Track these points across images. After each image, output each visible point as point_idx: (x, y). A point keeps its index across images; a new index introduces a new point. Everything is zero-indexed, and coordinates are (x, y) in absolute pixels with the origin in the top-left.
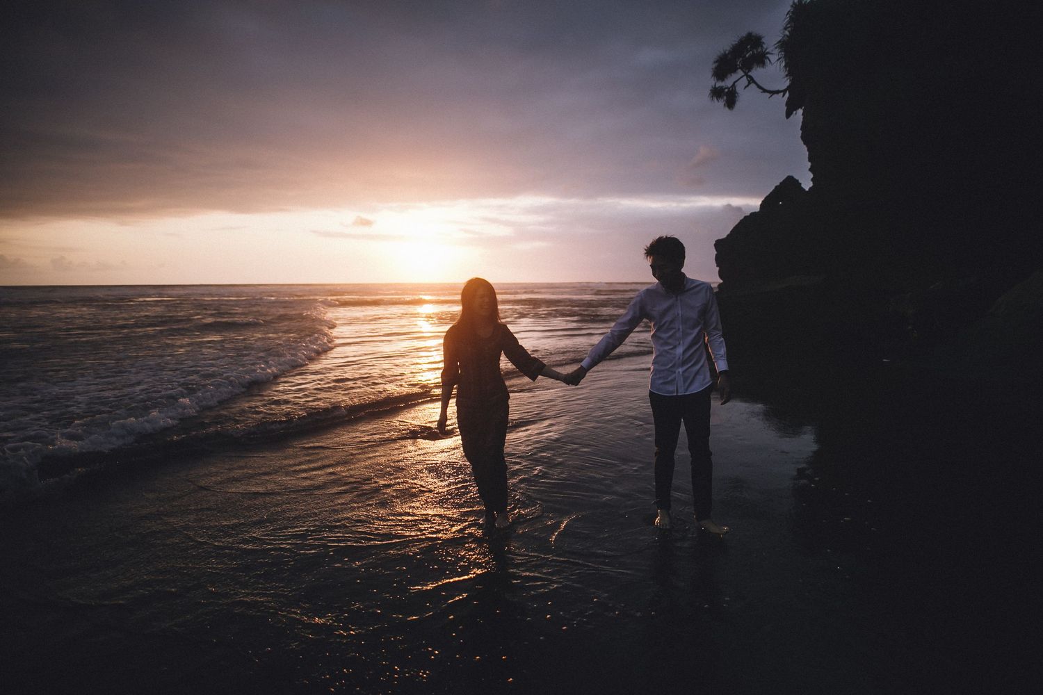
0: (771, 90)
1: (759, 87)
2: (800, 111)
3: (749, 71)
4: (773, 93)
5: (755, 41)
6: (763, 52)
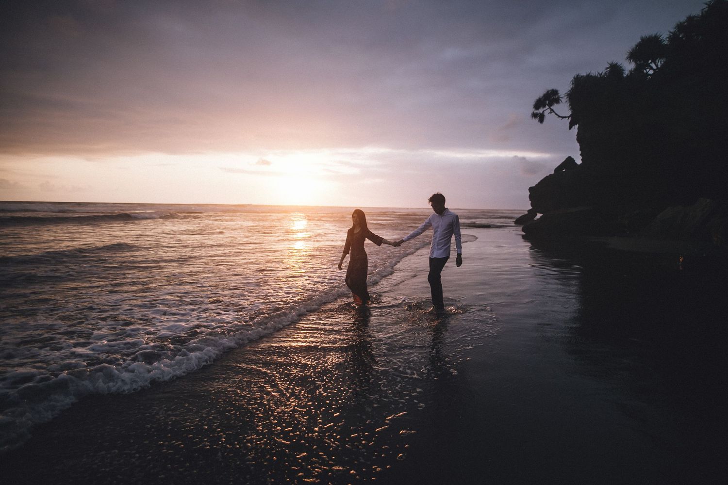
1: (556, 114)
2: (577, 126)
3: (551, 106)
4: (563, 117)
5: (554, 92)
6: (559, 98)
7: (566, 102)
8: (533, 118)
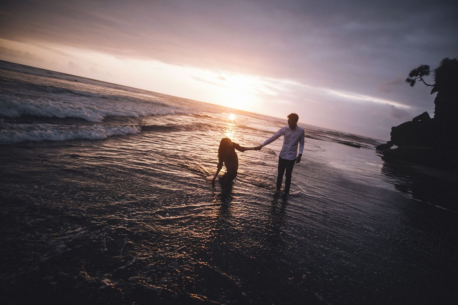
0: (428, 84)
1: (424, 82)
3: (422, 76)
5: (427, 67)
6: (429, 71)
7: (433, 75)
8: (407, 82)
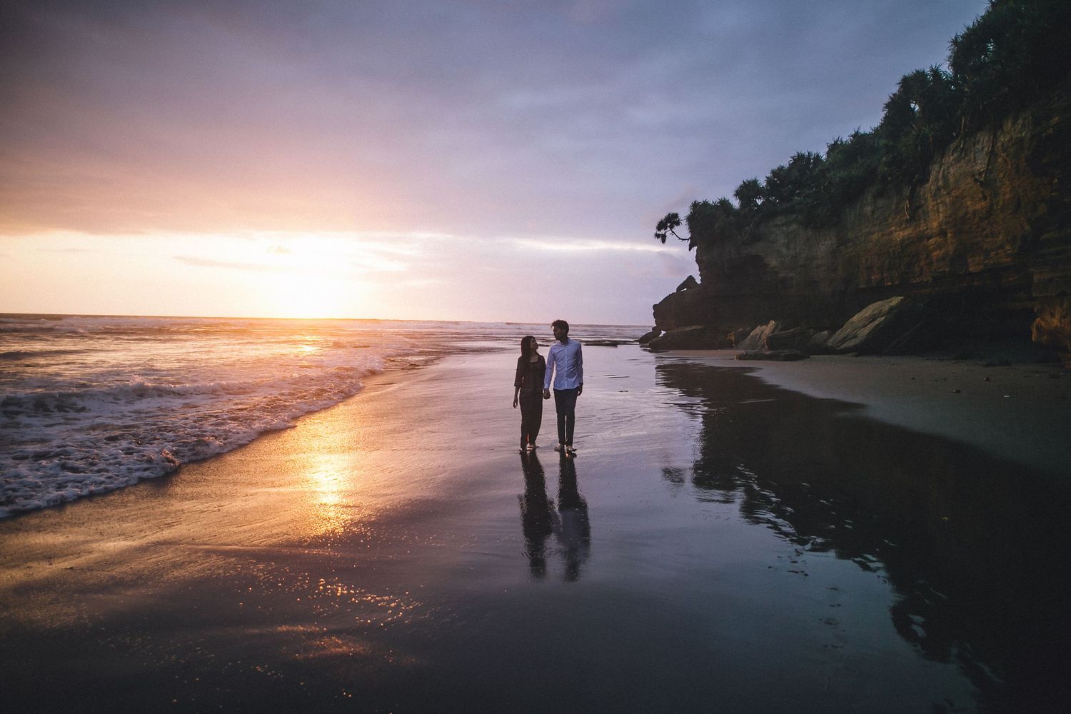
1: (677, 236)
2: (695, 248)
3: (672, 228)
4: (683, 240)
5: (676, 216)
6: (679, 220)
7: (686, 225)
8: (656, 238)
